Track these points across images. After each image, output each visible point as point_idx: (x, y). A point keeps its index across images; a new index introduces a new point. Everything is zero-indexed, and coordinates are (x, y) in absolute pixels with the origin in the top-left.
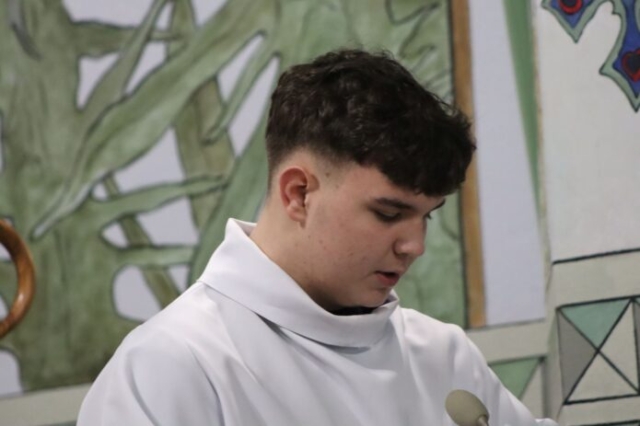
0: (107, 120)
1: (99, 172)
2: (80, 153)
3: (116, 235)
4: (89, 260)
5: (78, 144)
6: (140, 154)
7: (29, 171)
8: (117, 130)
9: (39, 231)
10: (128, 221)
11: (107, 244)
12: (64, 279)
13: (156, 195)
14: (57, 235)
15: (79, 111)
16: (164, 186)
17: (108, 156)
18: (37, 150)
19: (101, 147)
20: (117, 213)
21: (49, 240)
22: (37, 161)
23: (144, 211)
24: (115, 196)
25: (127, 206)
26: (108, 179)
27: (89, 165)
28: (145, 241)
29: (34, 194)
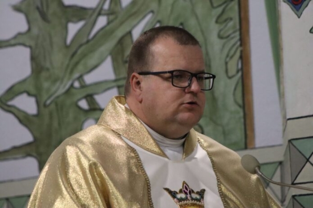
0: (79, 52)
1: (76, 75)
2: (68, 66)
3: (84, 104)
4: (71, 115)
5: (67, 62)
6: (95, 67)
7: (44, 74)
8: (84, 56)
9: (48, 102)
10: (90, 98)
11: (80, 108)
12: (59, 124)
13: (102, 86)
14: (57, 105)
15: (67, 47)
16: (106, 82)
17: (80, 68)
18: (48, 65)
19: (77, 63)
20: (84, 94)
21: (53, 106)
22: (48, 69)
23: (97, 94)
24: (83, 86)
25: (89, 91)
26: (80, 78)
27: (72, 72)
28: (97, 107)
29: (46, 85)
